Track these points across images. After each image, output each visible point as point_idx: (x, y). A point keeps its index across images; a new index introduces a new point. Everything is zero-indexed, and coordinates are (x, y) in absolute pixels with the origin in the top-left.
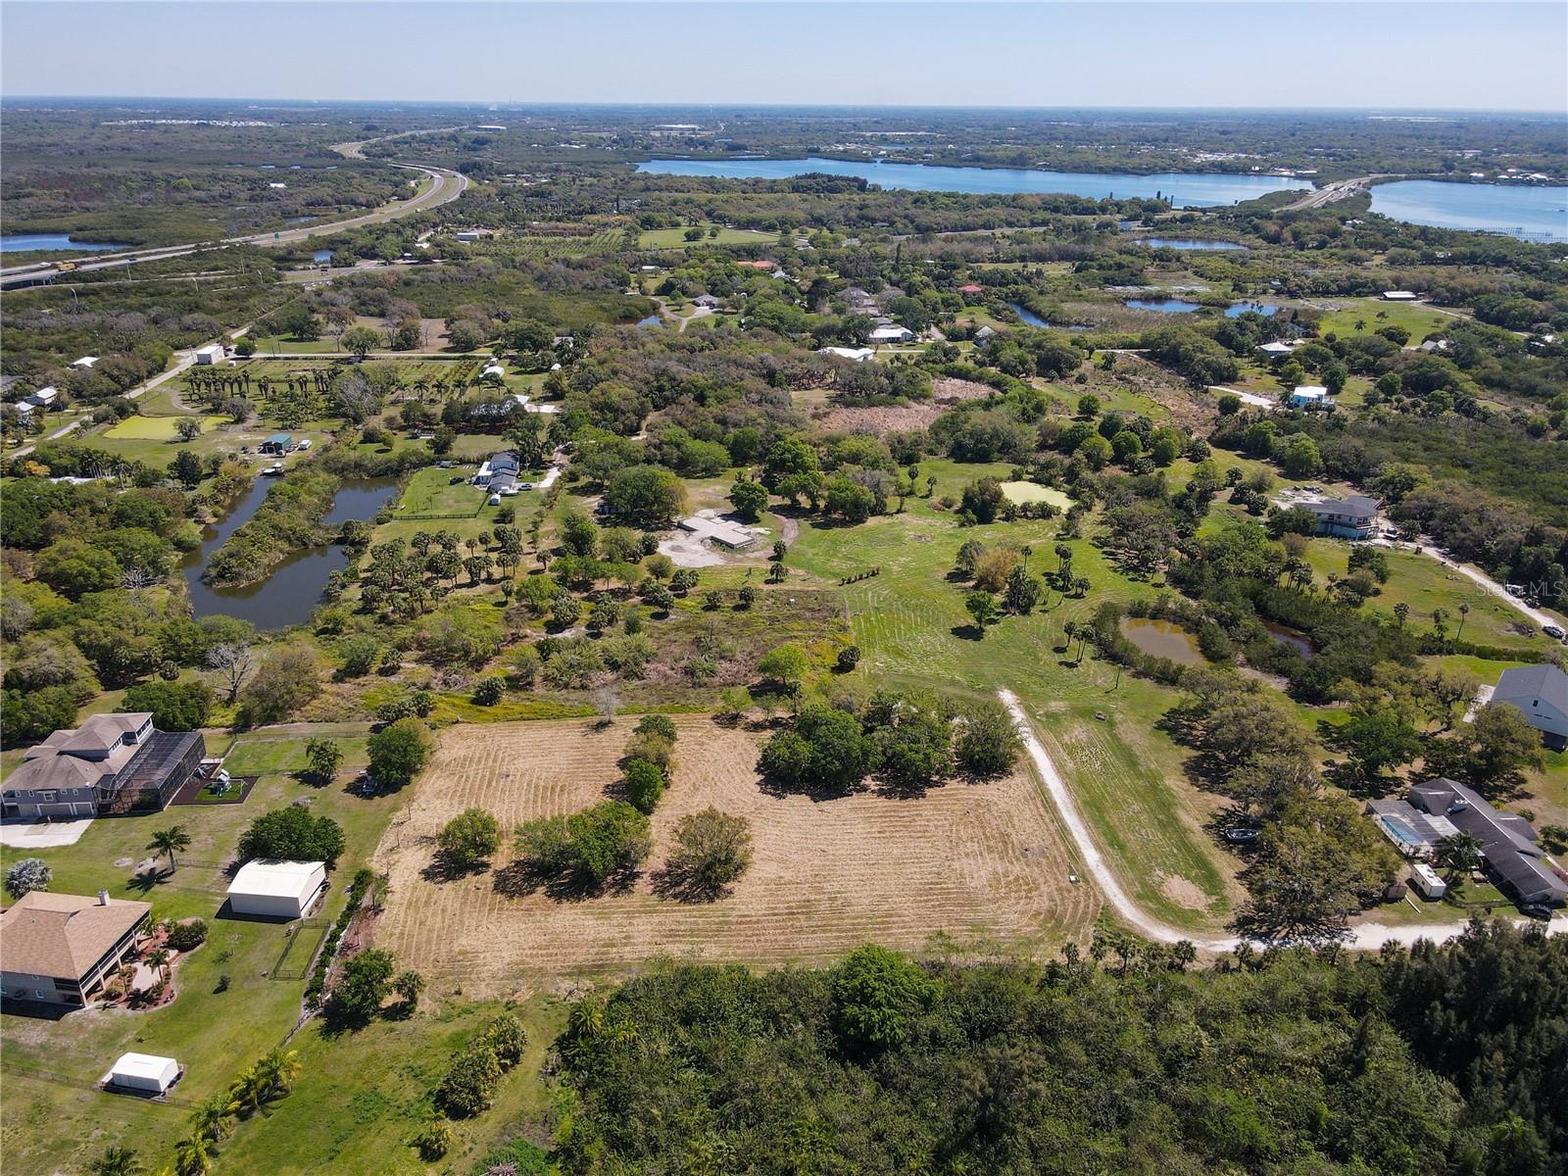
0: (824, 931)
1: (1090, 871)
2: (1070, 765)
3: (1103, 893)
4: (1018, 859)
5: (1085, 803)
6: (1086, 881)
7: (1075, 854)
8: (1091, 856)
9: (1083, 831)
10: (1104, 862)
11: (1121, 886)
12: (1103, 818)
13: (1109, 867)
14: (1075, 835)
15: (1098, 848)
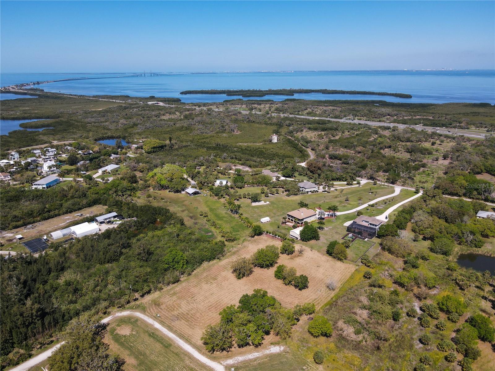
0: (205, 277)
1: (155, 320)
2: (188, 362)
3: (147, 316)
4: (178, 315)
5: (170, 345)
6: (155, 317)
7: (162, 323)
8: (157, 325)
9: (164, 333)
10: (152, 325)
11: (144, 320)
12: (162, 343)
13: (150, 324)
14: (166, 330)
15: (156, 329)
